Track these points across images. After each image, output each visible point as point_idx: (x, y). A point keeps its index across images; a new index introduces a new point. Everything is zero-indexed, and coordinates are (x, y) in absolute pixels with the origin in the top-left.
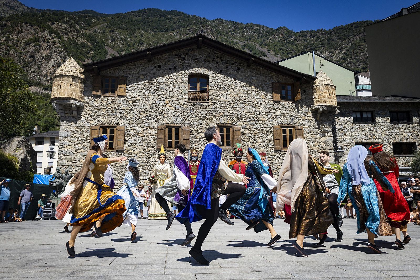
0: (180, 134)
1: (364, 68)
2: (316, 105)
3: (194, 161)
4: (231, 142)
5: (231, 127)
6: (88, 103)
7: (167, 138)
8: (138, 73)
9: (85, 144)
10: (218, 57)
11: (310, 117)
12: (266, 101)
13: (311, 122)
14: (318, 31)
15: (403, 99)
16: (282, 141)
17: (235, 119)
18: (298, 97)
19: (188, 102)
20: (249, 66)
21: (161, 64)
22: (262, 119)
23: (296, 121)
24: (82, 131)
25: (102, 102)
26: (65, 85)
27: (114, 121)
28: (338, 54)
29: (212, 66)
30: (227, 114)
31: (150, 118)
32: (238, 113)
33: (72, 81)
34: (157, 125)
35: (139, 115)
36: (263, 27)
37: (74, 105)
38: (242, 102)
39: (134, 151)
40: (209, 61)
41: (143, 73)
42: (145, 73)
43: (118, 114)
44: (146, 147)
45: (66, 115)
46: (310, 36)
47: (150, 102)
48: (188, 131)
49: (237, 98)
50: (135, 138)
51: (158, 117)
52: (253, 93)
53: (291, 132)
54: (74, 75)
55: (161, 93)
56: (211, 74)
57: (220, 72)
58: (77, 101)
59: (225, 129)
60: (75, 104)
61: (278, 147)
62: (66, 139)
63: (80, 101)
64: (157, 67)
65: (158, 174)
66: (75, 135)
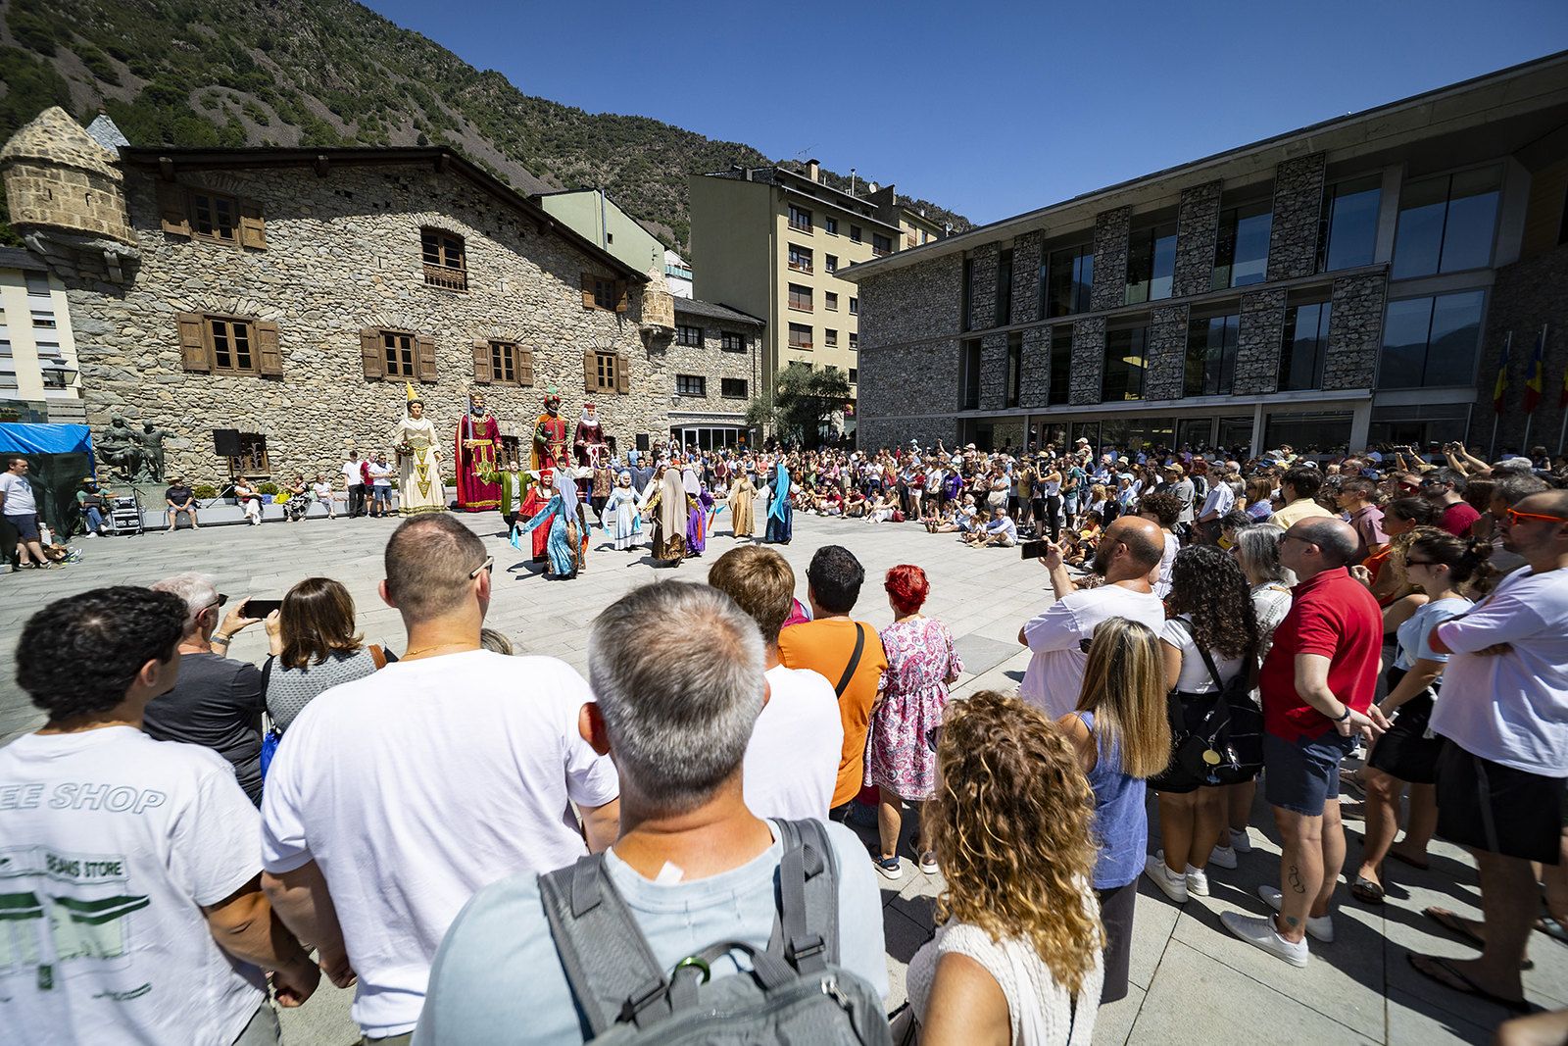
0: (412, 350)
1: (649, 214)
2: (646, 323)
3: (480, 416)
4: (515, 373)
5: (514, 345)
6: (153, 252)
7: (384, 356)
8: (292, 199)
9: (166, 354)
10: (480, 202)
11: (638, 341)
12: (572, 305)
13: (639, 349)
14: (571, 111)
15: (738, 316)
16: (598, 376)
17: (521, 332)
18: (623, 306)
19: (424, 287)
20: (541, 233)
21: (351, 189)
22: (567, 336)
23: (617, 345)
24: (149, 322)
25: (197, 254)
26: (66, 194)
27: (244, 308)
28: (606, 172)
29: (469, 218)
30: (504, 321)
31: (339, 310)
32: (525, 321)
33: (88, 184)
34: (359, 327)
35: (309, 300)
36: (450, 55)
37: (111, 253)
38: (531, 301)
39: (308, 378)
40: (462, 207)
41: (305, 201)
42: (311, 202)
43: (253, 292)
44: (338, 373)
45: (83, 275)
46: (556, 115)
47: (336, 274)
48: (430, 346)
49: (521, 293)
50: (306, 351)
51: (358, 311)
52: (550, 288)
53: (610, 362)
54: (90, 167)
55: (359, 258)
56: (470, 235)
57: (488, 234)
58: (118, 244)
59: (502, 348)
60: (116, 251)
61: (591, 387)
62: (98, 339)
63: (127, 244)
64: (343, 194)
65: (410, 437)
66: (126, 331)
